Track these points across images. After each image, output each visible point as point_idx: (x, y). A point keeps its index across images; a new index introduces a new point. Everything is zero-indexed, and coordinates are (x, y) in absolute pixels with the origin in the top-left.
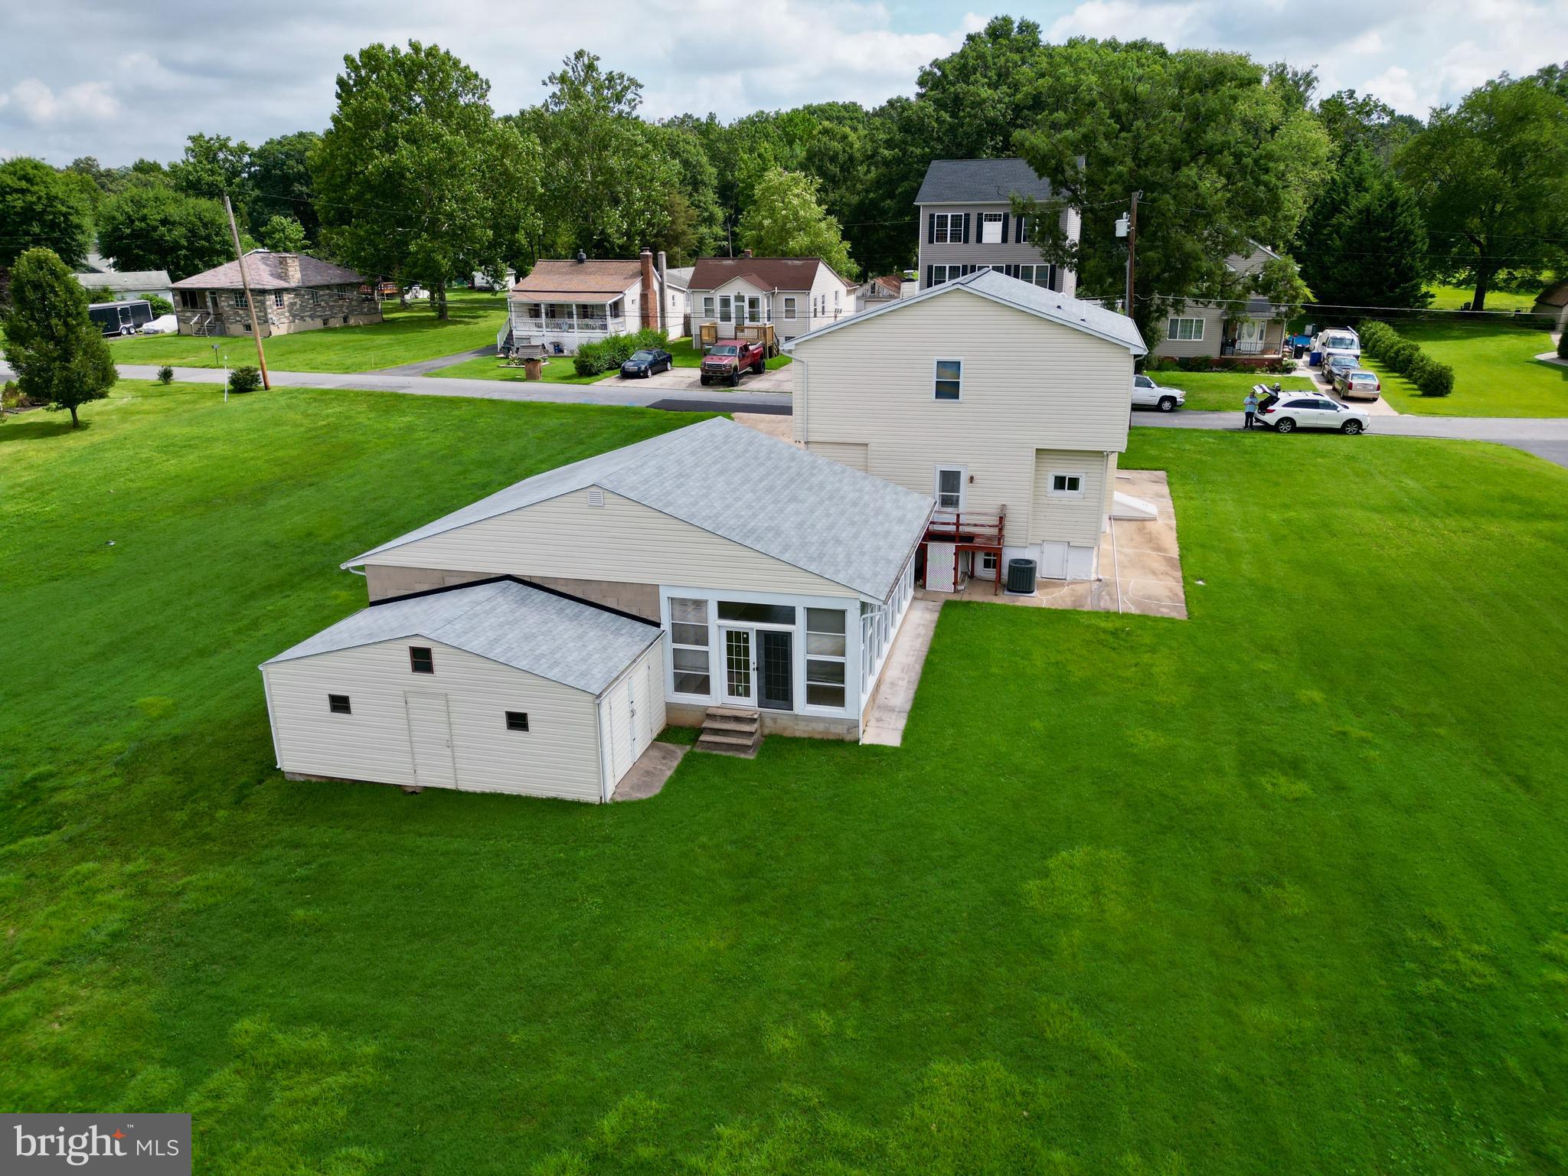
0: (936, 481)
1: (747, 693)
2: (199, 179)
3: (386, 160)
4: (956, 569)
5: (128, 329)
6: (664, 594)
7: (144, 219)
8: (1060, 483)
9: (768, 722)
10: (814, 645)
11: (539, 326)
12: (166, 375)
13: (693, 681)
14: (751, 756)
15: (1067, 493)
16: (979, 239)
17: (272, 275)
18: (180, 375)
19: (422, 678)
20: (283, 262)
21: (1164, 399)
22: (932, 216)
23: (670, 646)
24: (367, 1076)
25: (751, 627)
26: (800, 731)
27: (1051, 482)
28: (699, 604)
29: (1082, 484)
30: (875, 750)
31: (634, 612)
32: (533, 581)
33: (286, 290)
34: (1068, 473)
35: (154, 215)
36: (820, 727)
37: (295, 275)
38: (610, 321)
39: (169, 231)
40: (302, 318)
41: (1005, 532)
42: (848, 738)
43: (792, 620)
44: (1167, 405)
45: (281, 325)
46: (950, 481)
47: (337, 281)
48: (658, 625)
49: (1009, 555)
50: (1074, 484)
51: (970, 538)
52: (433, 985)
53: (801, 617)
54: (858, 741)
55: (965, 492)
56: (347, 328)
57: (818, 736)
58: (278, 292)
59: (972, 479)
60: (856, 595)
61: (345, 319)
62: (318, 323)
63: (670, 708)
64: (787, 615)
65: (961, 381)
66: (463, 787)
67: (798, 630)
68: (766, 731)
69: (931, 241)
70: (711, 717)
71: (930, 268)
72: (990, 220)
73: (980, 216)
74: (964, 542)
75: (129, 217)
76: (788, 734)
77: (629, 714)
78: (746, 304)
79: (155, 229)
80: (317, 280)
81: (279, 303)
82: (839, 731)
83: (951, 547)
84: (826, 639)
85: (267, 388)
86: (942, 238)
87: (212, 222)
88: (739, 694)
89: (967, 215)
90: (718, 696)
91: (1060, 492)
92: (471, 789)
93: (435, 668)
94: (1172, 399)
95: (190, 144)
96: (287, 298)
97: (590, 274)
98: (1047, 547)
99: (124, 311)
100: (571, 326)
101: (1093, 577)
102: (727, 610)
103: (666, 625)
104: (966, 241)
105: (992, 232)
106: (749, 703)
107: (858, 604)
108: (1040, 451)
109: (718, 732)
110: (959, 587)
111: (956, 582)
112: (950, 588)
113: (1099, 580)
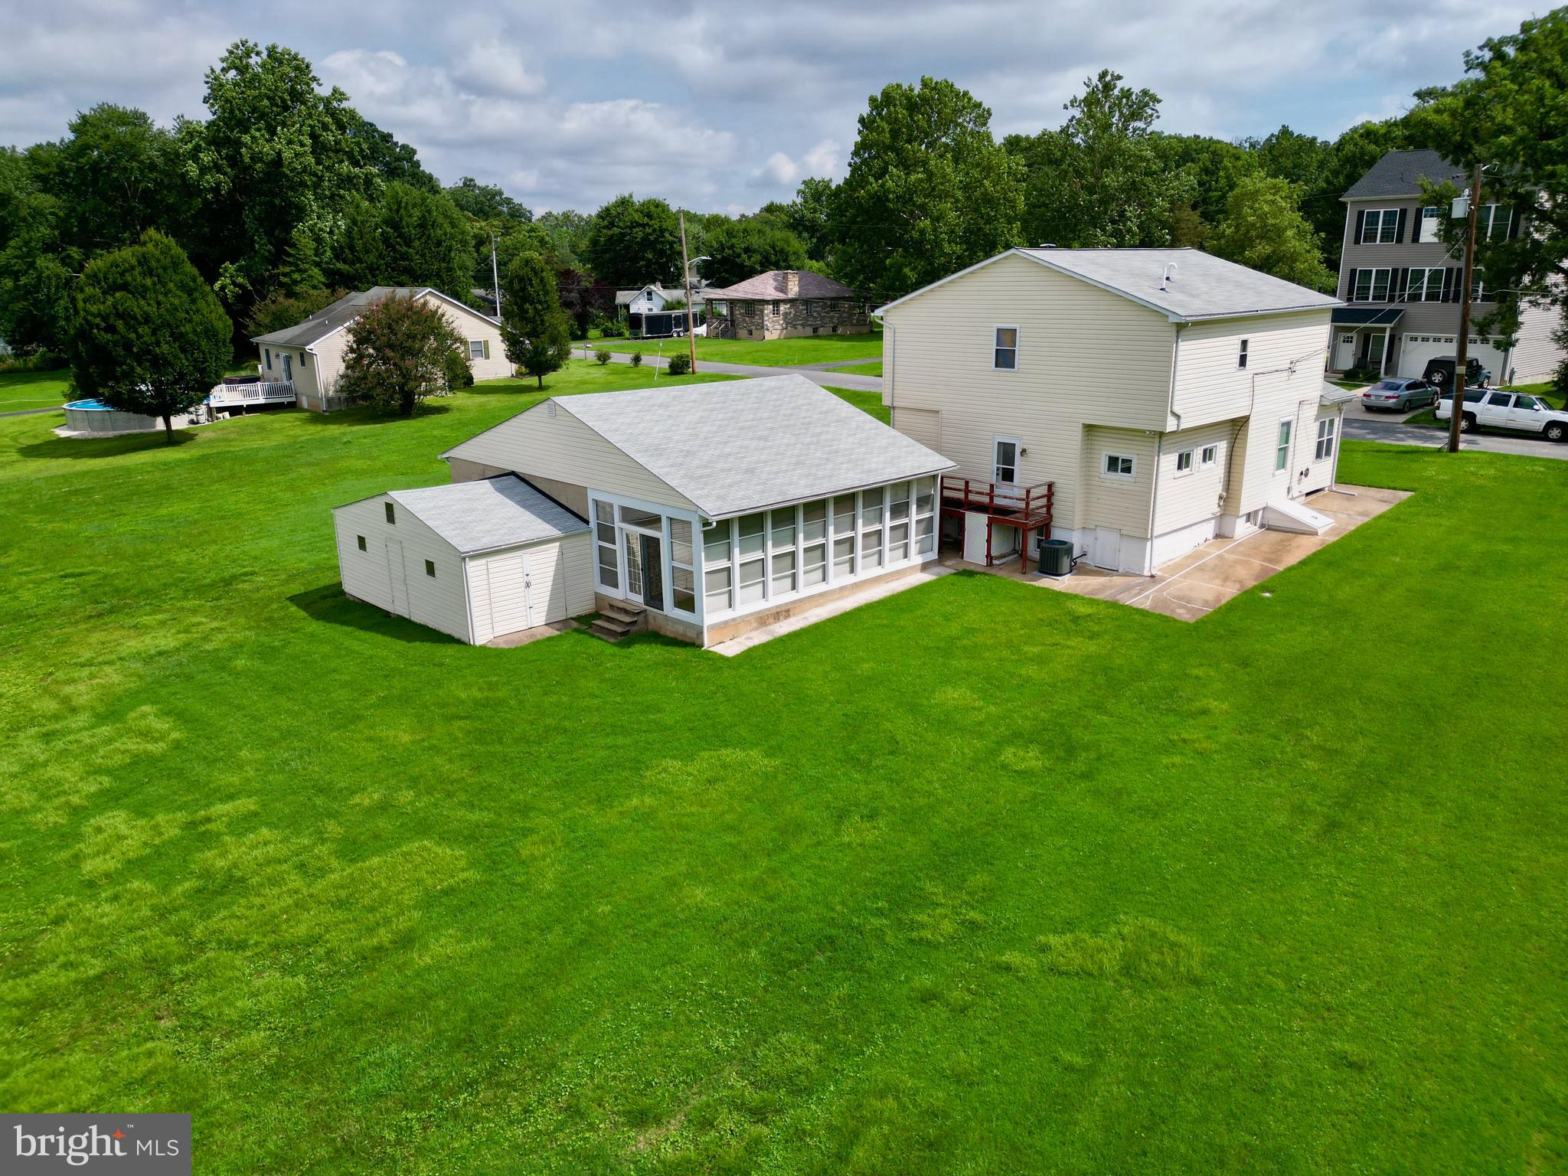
0: (995, 452)
1: (640, 592)
2: (803, 217)
3: (874, 186)
4: (989, 541)
5: (678, 333)
6: (592, 495)
7: (732, 247)
8: (1113, 464)
9: (651, 620)
10: (676, 553)
12: (637, 359)
13: (609, 578)
15: (1119, 473)
16: (1416, 237)
17: (776, 289)
18: (645, 359)
19: (390, 526)
20: (785, 277)
21: (1552, 424)
22: (1361, 214)
23: (595, 542)
25: (637, 531)
26: (669, 630)
27: (1104, 463)
28: (610, 507)
29: (1134, 467)
31: (576, 510)
32: (526, 478)
33: (784, 301)
34: (1122, 455)
35: (740, 244)
36: (680, 629)
37: (794, 289)
39: (749, 257)
40: (794, 327)
41: (1053, 511)
42: (698, 642)
43: (660, 527)
45: (773, 327)
46: (1007, 453)
47: (833, 295)
48: (587, 522)
50: (1126, 466)
51: (1005, 511)
53: (664, 523)
54: (701, 647)
55: (1018, 466)
56: (834, 335)
57: (680, 638)
58: (776, 303)
59: (1024, 451)
60: (694, 508)
61: (834, 329)
62: (809, 331)
63: (597, 597)
64: (653, 521)
65: (1017, 349)
66: (413, 618)
67: (664, 537)
68: (650, 628)
69: (1357, 241)
70: (611, 606)
71: (1353, 272)
72: (1430, 216)
73: (1419, 211)
74: (998, 515)
75: (722, 245)
76: (663, 629)
77: (523, 584)
79: (739, 256)
80: (815, 293)
81: (776, 312)
82: (691, 634)
83: (983, 518)
84: (681, 549)
85: (693, 372)
86: (1371, 237)
87: (782, 251)
88: (635, 592)
89: (1404, 212)
90: (623, 593)
91: (1112, 475)
92: (415, 620)
93: (396, 521)
94: (1563, 426)
95: (802, 187)
96: (783, 308)
98: (1100, 533)
99: (678, 317)
101: (1147, 573)
102: (623, 514)
103: (593, 524)
104: (1400, 240)
105: (1431, 229)
106: (638, 599)
107: (697, 518)
108: (1090, 429)
109: (609, 619)
110: (995, 562)
111: (989, 556)
112: (983, 561)
113: (1152, 576)
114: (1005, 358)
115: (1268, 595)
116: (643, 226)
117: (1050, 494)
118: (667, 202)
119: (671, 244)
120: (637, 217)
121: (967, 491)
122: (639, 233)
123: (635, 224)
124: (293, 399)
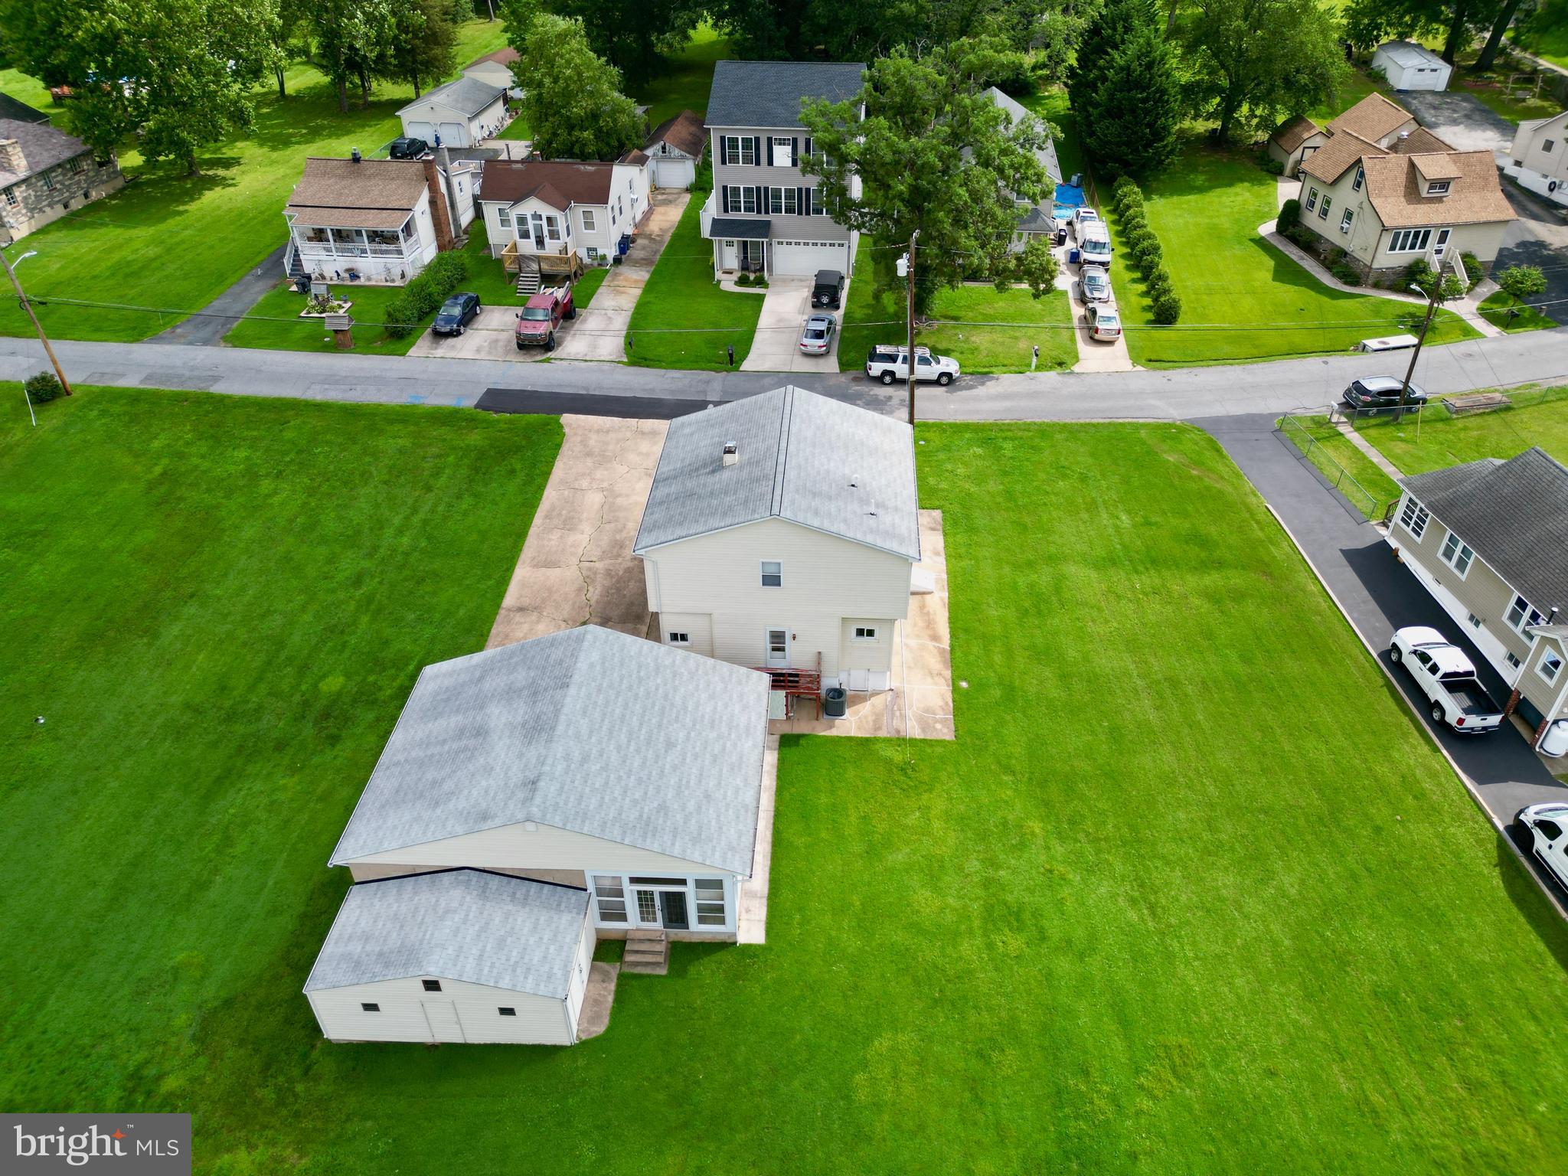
1: (655, 920)
4: (787, 705)
6: (588, 874)
8: (860, 632)
9: (672, 936)
11: (328, 250)
13: (614, 916)
14: (663, 972)
15: (866, 638)
16: (770, 162)
19: (434, 993)
20: (2, 151)
21: (942, 375)
22: (723, 138)
23: (594, 899)
25: (657, 889)
26: (695, 939)
27: (854, 635)
28: (616, 879)
29: (876, 633)
30: (748, 947)
31: (566, 884)
33: (16, 184)
34: (866, 627)
36: (710, 936)
37: (20, 162)
38: (403, 245)
40: (41, 211)
41: (822, 668)
42: (729, 941)
43: (684, 885)
44: (944, 380)
45: (20, 226)
46: (778, 637)
47: (67, 154)
48: (585, 890)
49: (825, 686)
50: (871, 633)
53: (691, 884)
54: (735, 943)
55: (789, 644)
57: (708, 941)
59: (794, 637)
60: (729, 873)
61: (86, 195)
62: (59, 210)
63: (598, 931)
64: (676, 882)
65: (782, 575)
66: (470, 1041)
67: (689, 890)
68: (671, 940)
69: (724, 162)
70: (630, 939)
71: (725, 188)
72: (780, 144)
73: (770, 140)
76: (686, 940)
78: (544, 223)
80: (45, 161)
82: (723, 937)
86: (734, 159)
89: (757, 139)
91: (860, 639)
92: (476, 1042)
93: (443, 990)
96: (19, 194)
97: (370, 177)
98: (853, 672)
100: (364, 251)
101: (887, 688)
102: (634, 880)
103: (591, 888)
104: (758, 163)
105: (782, 155)
106: (655, 926)
107: (731, 877)
109: (639, 953)
110: (790, 714)
111: (787, 713)
112: (783, 716)
114: (772, 580)
115: (966, 685)
117: (819, 660)
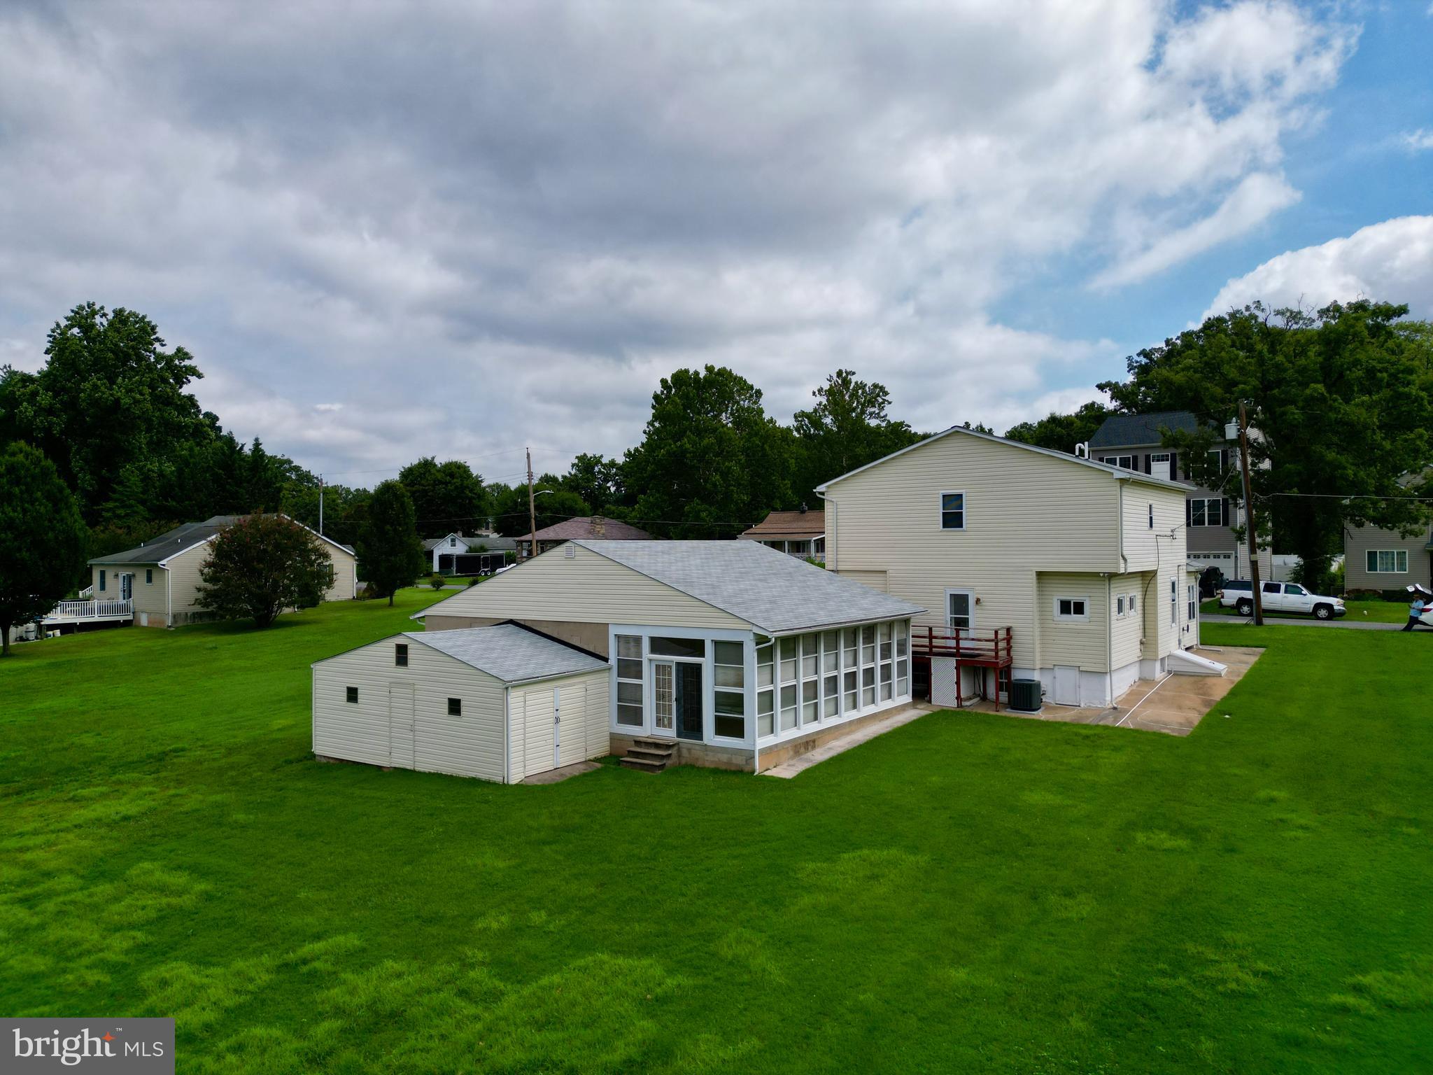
0: (947, 604)
4: (958, 683)
5: (486, 572)
6: (613, 631)
8: (1065, 607)
9: (685, 753)
10: (721, 678)
13: (630, 714)
15: (1072, 615)
17: (585, 531)
19: (401, 669)
20: (593, 521)
21: (1319, 606)
23: (614, 679)
24: (187, 901)
25: (673, 660)
26: (709, 760)
27: (1057, 607)
28: (638, 640)
29: (1087, 608)
30: (766, 779)
31: (591, 650)
34: (1073, 596)
36: (724, 757)
37: (600, 532)
41: (1012, 653)
42: (747, 769)
43: (701, 654)
44: (1323, 613)
46: (960, 603)
48: (606, 660)
49: (1017, 675)
50: (1079, 608)
51: (971, 653)
52: (281, 862)
53: (709, 649)
54: (753, 772)
55: (973, 614)
57: (722, 766)
59: (978, 601)
60: (749, 627)
63: (614, 738)
64: (696, 647)
65: (964, 511)
67: (707, 662)
68: (683, 761)
70: (637, 743)
72: (1158, 460)
73: (1147, 458)
74: (965, 658)
76: (699, 764)
77: (553, 720)
80: (618, 535)
82: (739, 761)
83: (952, 662)
84: (729, 672)
88: (664, 726)
89: (1135, 458)
90: (649, 729)
91: (1065, 616)
92: (422, 770)
93: (410, 661)
94: (1329, 607)
97: (808, 521)
98: (1058, 672)
99: (486, 559)
101: (1108, 705)
102: (654, 644)
103: (613, 661)
105: (1160, 468)
106: (669, 734)
107: (752, 636)
108: (1040, 575)
109: (637, 754)
110: (964, 703)
111: (958, 697)
112: (954, 704)
113: (1115, 708)
114: (953, 519)
115: (1227, 716)
116: (446, 483)
117: (1009, 639)
118: (467, 464)
119: (471, 499)
120: (439, 476)
121: (931, 637)
122: (441, 489)
123: (437, 482)
124: (130, 617)
